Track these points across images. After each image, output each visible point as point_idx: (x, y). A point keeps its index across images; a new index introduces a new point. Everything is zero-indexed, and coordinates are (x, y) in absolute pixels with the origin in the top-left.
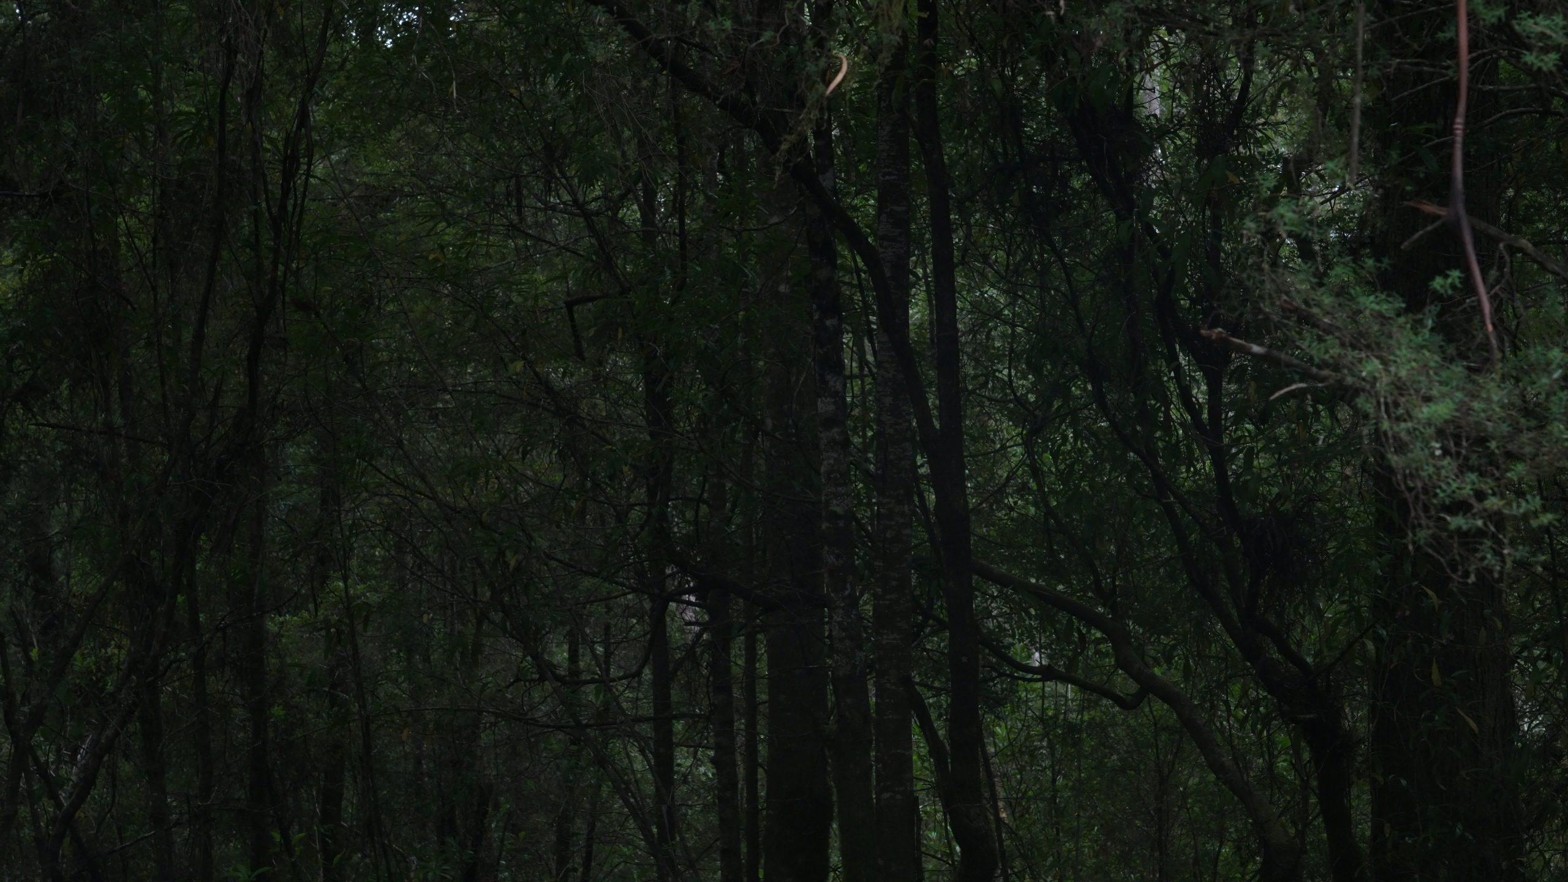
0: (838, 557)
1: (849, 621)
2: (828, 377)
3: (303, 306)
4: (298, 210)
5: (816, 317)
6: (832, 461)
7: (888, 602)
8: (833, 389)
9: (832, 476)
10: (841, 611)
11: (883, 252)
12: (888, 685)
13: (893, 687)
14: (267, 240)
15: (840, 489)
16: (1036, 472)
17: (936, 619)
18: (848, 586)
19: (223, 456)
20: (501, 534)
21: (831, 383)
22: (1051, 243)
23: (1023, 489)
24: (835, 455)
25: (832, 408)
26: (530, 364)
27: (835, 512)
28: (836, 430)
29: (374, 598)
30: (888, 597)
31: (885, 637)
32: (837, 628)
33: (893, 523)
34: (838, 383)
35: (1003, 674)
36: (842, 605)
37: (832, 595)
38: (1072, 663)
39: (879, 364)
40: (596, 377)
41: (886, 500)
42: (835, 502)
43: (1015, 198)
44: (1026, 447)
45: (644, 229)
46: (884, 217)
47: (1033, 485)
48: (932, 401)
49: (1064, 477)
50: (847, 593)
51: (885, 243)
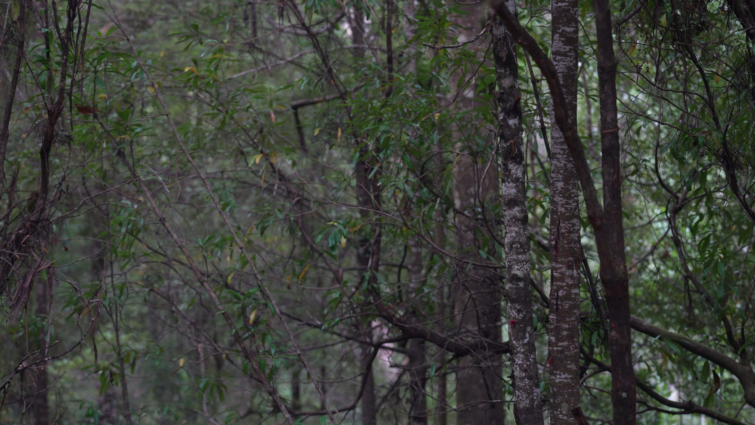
0: (519, 311)
1: (528, 363)
2: (511, 166)
3: (84, 110)
4: (82, 30)
5: (501, 118)
6: (514, 234)
7: (560, 349)
8: (514, 176)
9: (514, 246)
10: (522, 356)
11: (557, 65)
12: (561, 416)
13: (565, 418)
14: (56, 56)
15: (520, 256)
16: (677, 243)
17: (596, 362)
18: (527, 335)
19: (20, 231)
20: (243, 294)
21: (513, 171)
22: (693, 58)
23: (665, 257)
24: (516, 229)
25: (513, 191)
26: (266, 157)
27: (516, 275)
28: (516, 209)
29: (139, 346)
30: (560, 344)
31: (558, 376)
32: (518, 369)
33: (564, 284)
34: (519, 171)
35: (650, 408)
36: (522, 350)
37: (514, 342)
38: (708, 399)
39: (551, 155)
40: (315, 165)
41: (558, 266)
42: (516, 267)
43: (663, 20)
44: (670, 223)
45: (356, 45)
46: (557, 36)
47: (674, 254)
48: (598, 185)
49: (702, 247)
50: (526, 341)
51: (558, 58)
